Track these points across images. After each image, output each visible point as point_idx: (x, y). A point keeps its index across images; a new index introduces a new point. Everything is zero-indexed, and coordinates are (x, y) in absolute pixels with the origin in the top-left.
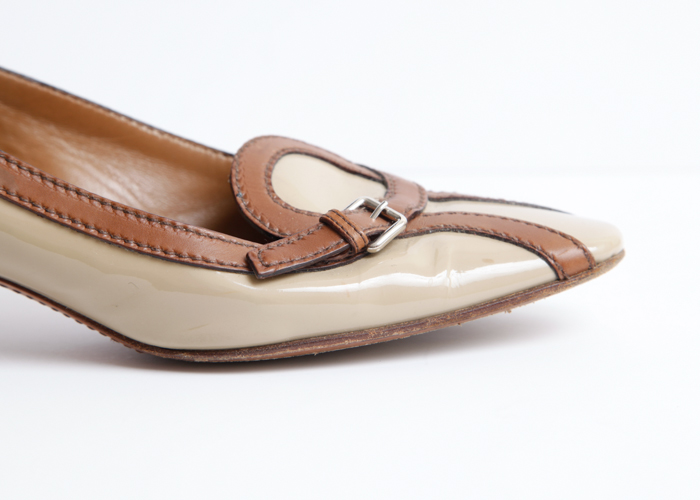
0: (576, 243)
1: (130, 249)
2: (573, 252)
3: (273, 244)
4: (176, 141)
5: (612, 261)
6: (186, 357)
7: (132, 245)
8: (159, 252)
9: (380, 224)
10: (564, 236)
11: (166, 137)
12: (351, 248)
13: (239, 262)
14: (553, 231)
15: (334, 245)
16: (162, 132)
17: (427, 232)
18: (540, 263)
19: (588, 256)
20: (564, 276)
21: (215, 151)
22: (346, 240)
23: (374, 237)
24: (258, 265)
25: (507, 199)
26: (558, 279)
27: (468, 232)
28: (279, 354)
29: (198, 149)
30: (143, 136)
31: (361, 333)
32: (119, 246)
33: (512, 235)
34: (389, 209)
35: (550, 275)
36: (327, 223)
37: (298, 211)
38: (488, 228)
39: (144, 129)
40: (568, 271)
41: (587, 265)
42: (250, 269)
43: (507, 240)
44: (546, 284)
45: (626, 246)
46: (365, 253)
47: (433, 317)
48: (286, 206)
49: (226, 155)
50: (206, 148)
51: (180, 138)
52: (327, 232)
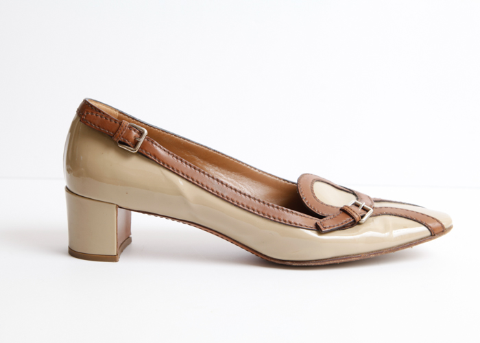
0: (438, 221)
1: (271, 220)
2: (437, 224)
3: (325, 219)
4: (265, 174)
5: (450, 228)
6: (289, 263)
7: (272, 218)
8: (282, 222)
9: (364, 212)
10: (433, 218)
11: (261, 173)
12: (355, 221)
13: (312, 226)
14: (428, 216)
15: (348, 220)
16: (259, 171)
17: (379, 215)
18: (424, 228)
19: (443, 226)
20: (434, 234)
21: (280, 179)
22: (353, 218)
23: (362, 217)
24: (322, 227)
25: (403, 202)
26: (431, 235)
27: (395, 215)
28: (327, 263)
29: (273, 178)
30: (252, 172)
31: (358, 255)
32: (267, 218)
33: (413, 217)
34: (366, 206)
35: (429, 234)
36: (343, 210)
37: (327, 205)
38: (403, 214)
39: (253, 169)
40: (436, 232)
41: (442, 230)
42: (318, 229)
43: (411, 219)
44: (427, 237)
45: (453, 223)
46: (359, 223)
47: (385, 249)
48: (322, 203)
49: (293, 183)
50: (276, 177)
51: (266, 173)
52: (344, 215)
